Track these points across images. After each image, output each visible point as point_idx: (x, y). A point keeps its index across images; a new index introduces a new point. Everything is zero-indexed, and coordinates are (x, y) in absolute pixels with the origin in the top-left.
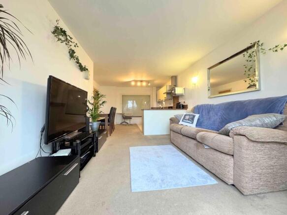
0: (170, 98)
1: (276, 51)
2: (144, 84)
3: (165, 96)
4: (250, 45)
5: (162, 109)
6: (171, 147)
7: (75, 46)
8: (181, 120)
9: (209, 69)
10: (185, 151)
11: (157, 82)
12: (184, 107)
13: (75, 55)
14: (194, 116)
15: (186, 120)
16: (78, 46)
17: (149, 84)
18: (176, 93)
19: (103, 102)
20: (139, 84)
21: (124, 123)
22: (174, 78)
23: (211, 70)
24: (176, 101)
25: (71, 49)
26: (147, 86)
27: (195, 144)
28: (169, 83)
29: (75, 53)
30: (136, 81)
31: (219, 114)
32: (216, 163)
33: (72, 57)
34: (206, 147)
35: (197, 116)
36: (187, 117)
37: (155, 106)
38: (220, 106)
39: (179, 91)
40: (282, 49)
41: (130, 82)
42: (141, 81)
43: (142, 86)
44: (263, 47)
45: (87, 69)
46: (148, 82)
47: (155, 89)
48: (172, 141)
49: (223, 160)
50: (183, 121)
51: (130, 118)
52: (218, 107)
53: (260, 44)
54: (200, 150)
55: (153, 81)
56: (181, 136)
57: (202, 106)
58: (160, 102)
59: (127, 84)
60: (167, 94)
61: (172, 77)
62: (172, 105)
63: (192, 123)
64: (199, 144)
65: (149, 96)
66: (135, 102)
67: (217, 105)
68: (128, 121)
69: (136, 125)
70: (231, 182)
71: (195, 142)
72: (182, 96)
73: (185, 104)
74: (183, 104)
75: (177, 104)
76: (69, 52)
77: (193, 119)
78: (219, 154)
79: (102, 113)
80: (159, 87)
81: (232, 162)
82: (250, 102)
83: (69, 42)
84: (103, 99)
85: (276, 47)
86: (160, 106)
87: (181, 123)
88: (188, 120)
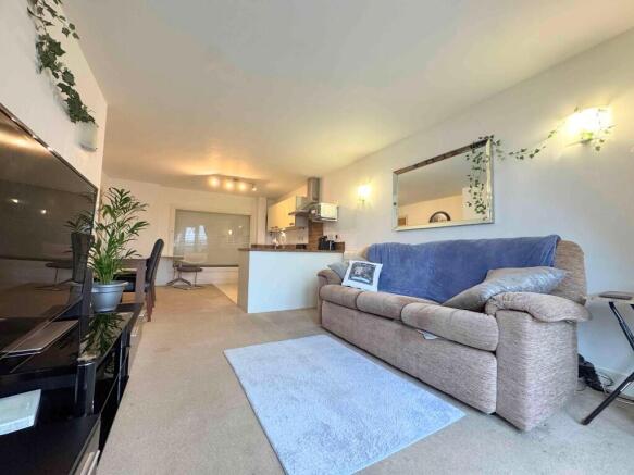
0: (302, 225)
1: (522, 158)
2: (242, 187)
3: (292, 219)
4: (478, 140)
5: (280, 248)
6: (326, 339)
7: (66, 32)
8: (347, 276)
9: (398, 172)
10: (366, 348)
11: (273, 186)
12: (337, 247)
13: (59, 59)
14: (373, 268)
15: (357, 276)
16: (75, 36)
17: (254, 190)
18: (322, 215)
19: (140, 225)
20: (229, 185)
21: (178, 283)
22: (315, 183)
23: (400, 176)
24: (315, 233)
25: (46, 37)
26: (249, 194)
27: (396, 331)
28: (303, 192)
29: (61, 53)
30: (222, 178)
31: (428, 265)
32: (456, 369)
33: (47, 66)
34: (429, 337)
35: (379, 267)
36: (359, 270)
37: (262, 241)
38: (427, 247)
39: (327, 210)
40: (531, 156)
41: (206, 177)
42: (236, 180)
43: (235, 192)
44: (501, 148)
45: (92, 119)
46: (252, 183)
47: (262, 200)
48: (326, 326)
49: (475, 364)
50: (350, 278)
51: (196, 269)
52: (424, 250)
53: (495, 140)
54: (412, 344)
55: (264, 182)
56: (355, 313)
57: (386, 246)
58: (273, 233)
59: (198, 182)
60: (298, 215)
61: (309, 180)
62: (306, 242)
63: (371, 282)
64: (409, 331)
65: (249, 217)
66: (202, 227)
67: (417, 246)
68: (190, 277)
69: (211, 286)
70: (493, 409)
71: (395, 326)
72: (331, 222)
73: (339, 241)
74: (334, 239)
75: (320, 240)
76: (39, 45)
77: (370, 273)
78: (463, 351)
79: (133, 256)
80: (274, 198)
81: (495, 366)
82: (488, 243)
83: (40, 10)
84: (139, 216)
85: (523, 151)
86: (275, 241)
87: (346, 282)
88: (362, 275)
